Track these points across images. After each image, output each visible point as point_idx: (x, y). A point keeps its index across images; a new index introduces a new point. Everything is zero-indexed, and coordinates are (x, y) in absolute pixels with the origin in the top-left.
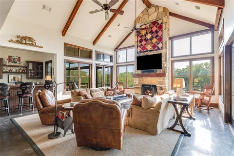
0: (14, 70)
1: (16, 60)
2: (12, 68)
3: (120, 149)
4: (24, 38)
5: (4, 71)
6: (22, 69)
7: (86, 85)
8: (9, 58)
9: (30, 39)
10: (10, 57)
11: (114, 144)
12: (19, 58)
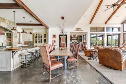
2: (74, 38)
3: (121, 71)
4: (78, 29)
7: (100, 45)
9: (80, 28)
11: (118, 68)
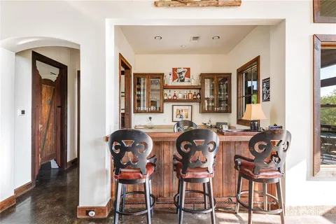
0: (180, 96)
1: (184, 75)
2: (177, 91)
5: (165, 98)
6: (193, 91)
8: (173, 72)
10: (175, 70)
12: (189, 69)
